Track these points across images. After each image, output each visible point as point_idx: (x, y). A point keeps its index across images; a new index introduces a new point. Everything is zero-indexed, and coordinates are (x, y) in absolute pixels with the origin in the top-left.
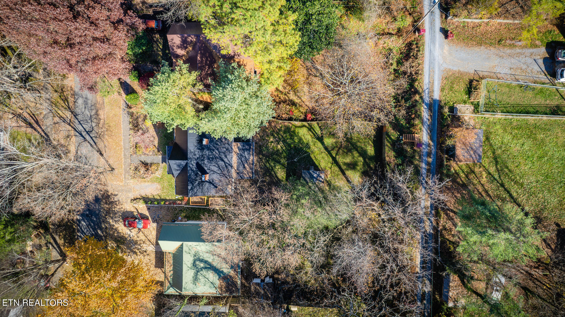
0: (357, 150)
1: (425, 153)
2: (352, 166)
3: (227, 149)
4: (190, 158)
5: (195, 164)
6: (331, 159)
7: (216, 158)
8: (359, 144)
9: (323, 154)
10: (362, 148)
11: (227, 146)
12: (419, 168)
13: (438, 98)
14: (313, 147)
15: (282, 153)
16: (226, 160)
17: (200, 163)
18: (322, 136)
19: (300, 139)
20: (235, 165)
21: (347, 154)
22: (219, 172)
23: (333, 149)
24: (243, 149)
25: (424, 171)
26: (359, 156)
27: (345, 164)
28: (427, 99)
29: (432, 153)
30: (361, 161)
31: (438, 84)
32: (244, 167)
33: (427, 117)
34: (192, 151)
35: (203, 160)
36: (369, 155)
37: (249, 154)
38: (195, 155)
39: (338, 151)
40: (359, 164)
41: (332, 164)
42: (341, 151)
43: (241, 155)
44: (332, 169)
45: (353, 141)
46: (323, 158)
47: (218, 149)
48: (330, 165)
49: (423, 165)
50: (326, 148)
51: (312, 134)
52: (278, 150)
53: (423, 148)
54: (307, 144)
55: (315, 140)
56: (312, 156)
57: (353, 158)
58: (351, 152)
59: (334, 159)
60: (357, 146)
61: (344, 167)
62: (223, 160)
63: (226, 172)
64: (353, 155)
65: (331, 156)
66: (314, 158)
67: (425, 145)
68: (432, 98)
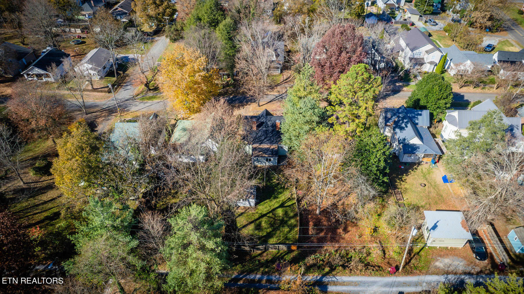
0: (273, 231)
1: (271, 277)
2: (258, 227)
3: (273, 141)
4: (267, 117)
5: (263, 121)
6: (264, 213)
7: (267, 135)
8: (278, 232)
9: (269, 208)
10: (275, 234)
11: (275, 141)
12: (255, 272)
13: (329, 290)
14: (275, 201)
15: (270, 183)
16: (265, 140)
17: (264, 125)
18: (284, 207)
19: (281, 193)
20: (261, 146)
21: (269, 224)
22: (257, 136)
23: (273, 214)
24: (273, 151)
25: (252, 277)
26: (267, 232)
27: (260, 223)
28: (325, 280)
29: (271, 284)
30: (263, 234)
31: (344, 290)
32: (260, 152)
33: (308, 279)
34: (272, 119)
35: (265, 127)
36: (268, 239)
37: (270, 154)
38: (269, 121)
39: (272, 218)
40: (260, 233)
41: (261, 214)
42: (272, 219)
43: (268, 150)
44: (257, 214)
45: (281, 228)
46: (266, 207)
47: (272, 136)
48: (260, 212)
49: (258, 276)
50: (274, 210)
51: (285, 200)
52: (272, 180)
53: (276, 276)
54: (278, 198)
55: (281, 202)
56: (268, 201)
57: (265, 228)
58: (271, 227)
59: (265, 215)
60: (277, 231)
61: (257, 222)
62: (265, 139)
63: (257, 140)
64: (268, 228)
65: (268, 213)
66: (266, 201)
67: (280, 277)
68: (328, 284)
